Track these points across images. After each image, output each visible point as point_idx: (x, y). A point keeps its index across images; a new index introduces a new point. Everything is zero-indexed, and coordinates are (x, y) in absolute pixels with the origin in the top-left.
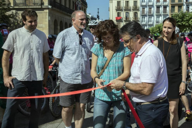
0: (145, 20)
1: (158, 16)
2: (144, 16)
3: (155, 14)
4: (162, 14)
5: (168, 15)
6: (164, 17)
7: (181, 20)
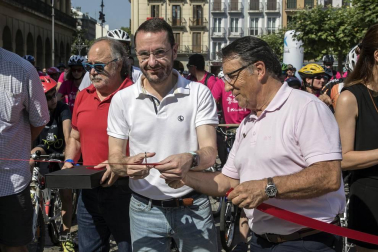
0: (222, 25)
1: (255, 17)
2: (218, 16)
3: (246, 11)
4: (266, 11)
5: (278, 14)
6: (269, 20)
7: (316, 27)
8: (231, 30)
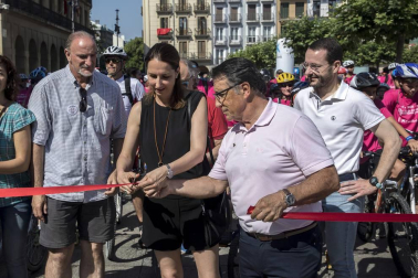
0: (224, 34)
1: (252, 26)
2: (220, 26)
3: (245, 21)
4: (262, 21)
5: (273, 24)
6: (265, 28)
7: (304, 36)
8: (232, 38)
